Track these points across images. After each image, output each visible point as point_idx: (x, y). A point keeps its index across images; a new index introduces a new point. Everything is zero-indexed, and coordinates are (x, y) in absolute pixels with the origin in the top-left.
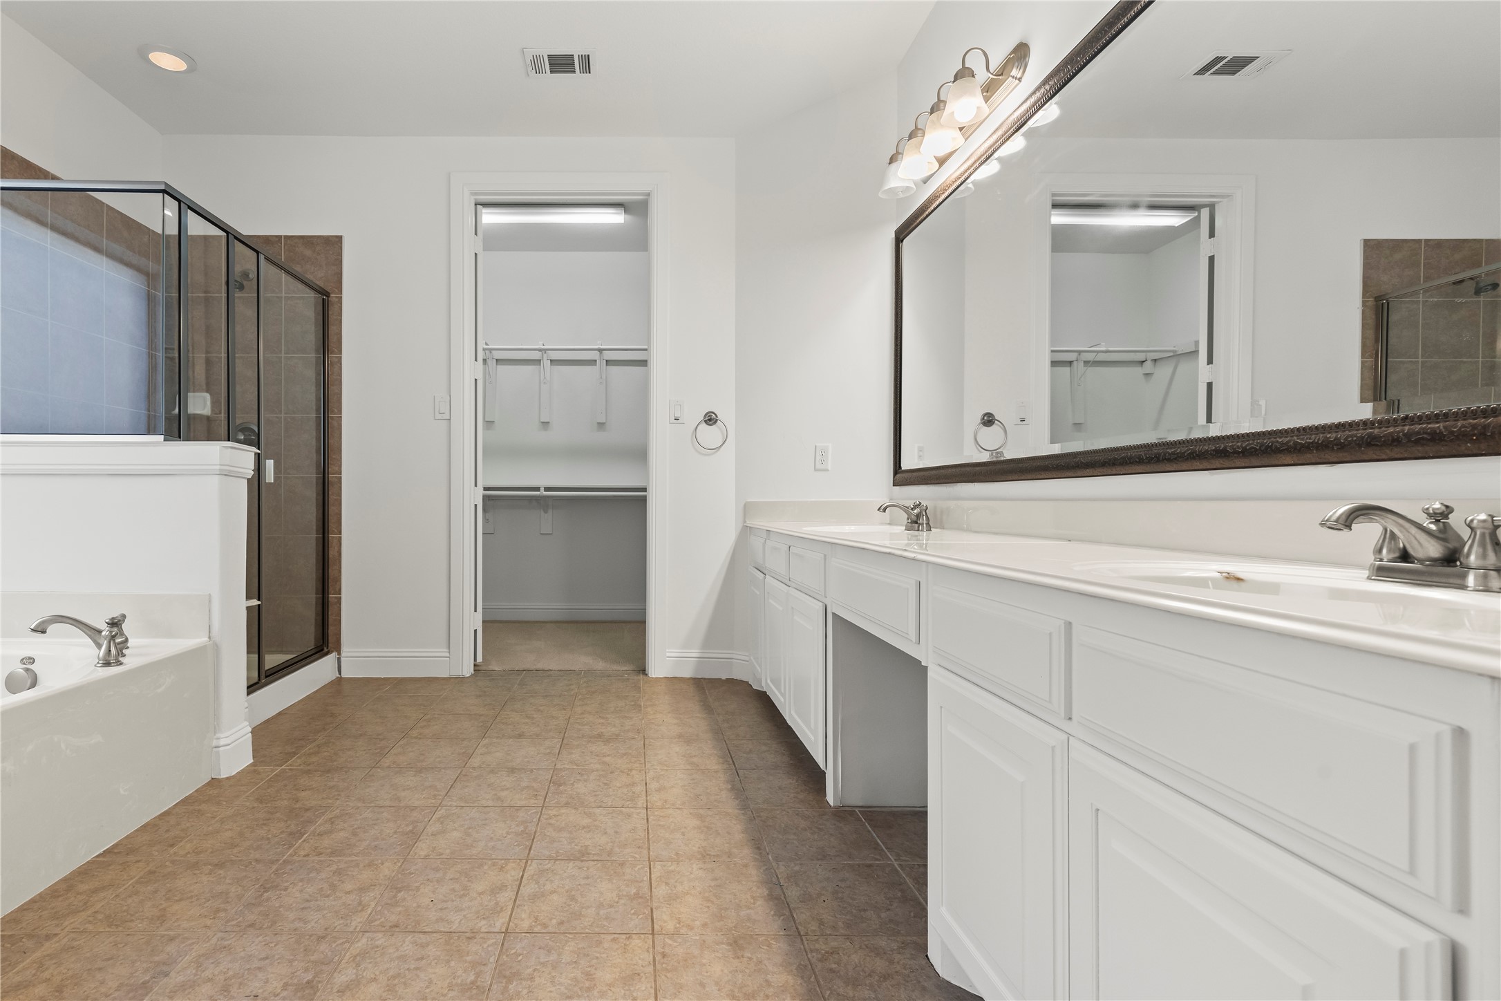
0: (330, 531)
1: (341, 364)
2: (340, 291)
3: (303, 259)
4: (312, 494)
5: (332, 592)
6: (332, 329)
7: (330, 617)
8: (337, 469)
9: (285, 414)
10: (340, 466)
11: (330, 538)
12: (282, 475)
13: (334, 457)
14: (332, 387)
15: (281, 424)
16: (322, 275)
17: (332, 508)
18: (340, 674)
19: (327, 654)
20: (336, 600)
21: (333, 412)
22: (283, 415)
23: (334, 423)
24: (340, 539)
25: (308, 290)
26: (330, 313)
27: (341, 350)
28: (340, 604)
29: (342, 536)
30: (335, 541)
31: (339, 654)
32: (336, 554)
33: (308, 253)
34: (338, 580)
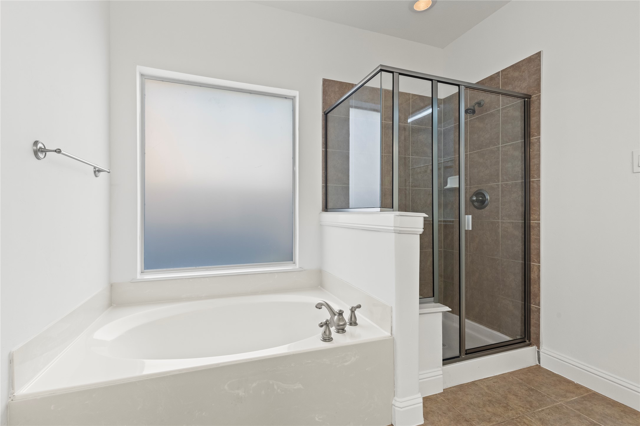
0: (532, 260)
1: (540, 142)
2: (539, 91)
3: (513, 80)
4: (519, 233)
5: (533, 303)
6: (533, 120)
7: (532, 320)
8: (536, 217)
9: (501, 182)
10: (539, 215)
11: (532, 265)
12: (500, 221)
13: (534, 208)
14: (533, 160)
15: (499, 189)
16: (526, 85)
17: (533, 244)
18: (540, 363)
19: (529, 345)
20: (536, 310)
21: (534, 177)
22: (500, 183)
23: (534, 185)
24: (539, 267)
25: (516, 99)
26: (531, 109)
27: (540, 133)
28: (539, 313)
29: (541, 265)
30: (535, 268)
31: (539, 348)
32: (536, 277)
33: (516, 74)
34: (538, 295)
